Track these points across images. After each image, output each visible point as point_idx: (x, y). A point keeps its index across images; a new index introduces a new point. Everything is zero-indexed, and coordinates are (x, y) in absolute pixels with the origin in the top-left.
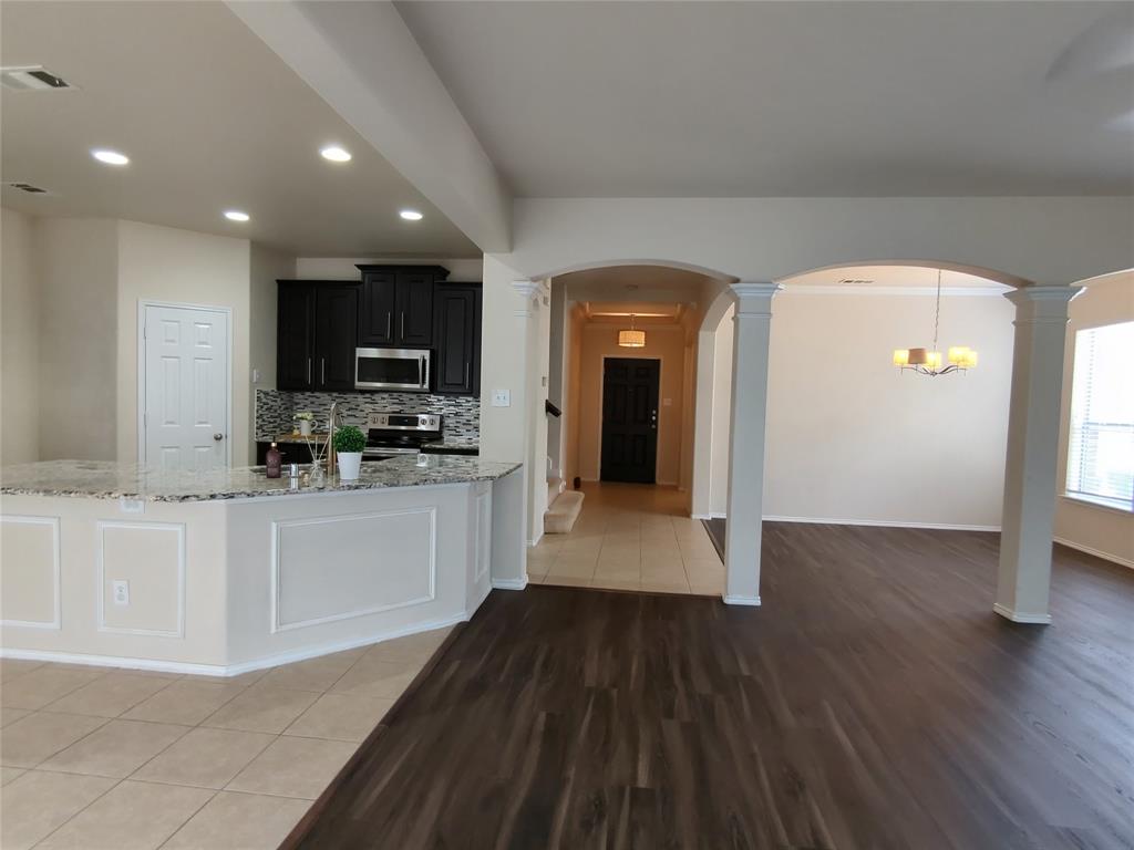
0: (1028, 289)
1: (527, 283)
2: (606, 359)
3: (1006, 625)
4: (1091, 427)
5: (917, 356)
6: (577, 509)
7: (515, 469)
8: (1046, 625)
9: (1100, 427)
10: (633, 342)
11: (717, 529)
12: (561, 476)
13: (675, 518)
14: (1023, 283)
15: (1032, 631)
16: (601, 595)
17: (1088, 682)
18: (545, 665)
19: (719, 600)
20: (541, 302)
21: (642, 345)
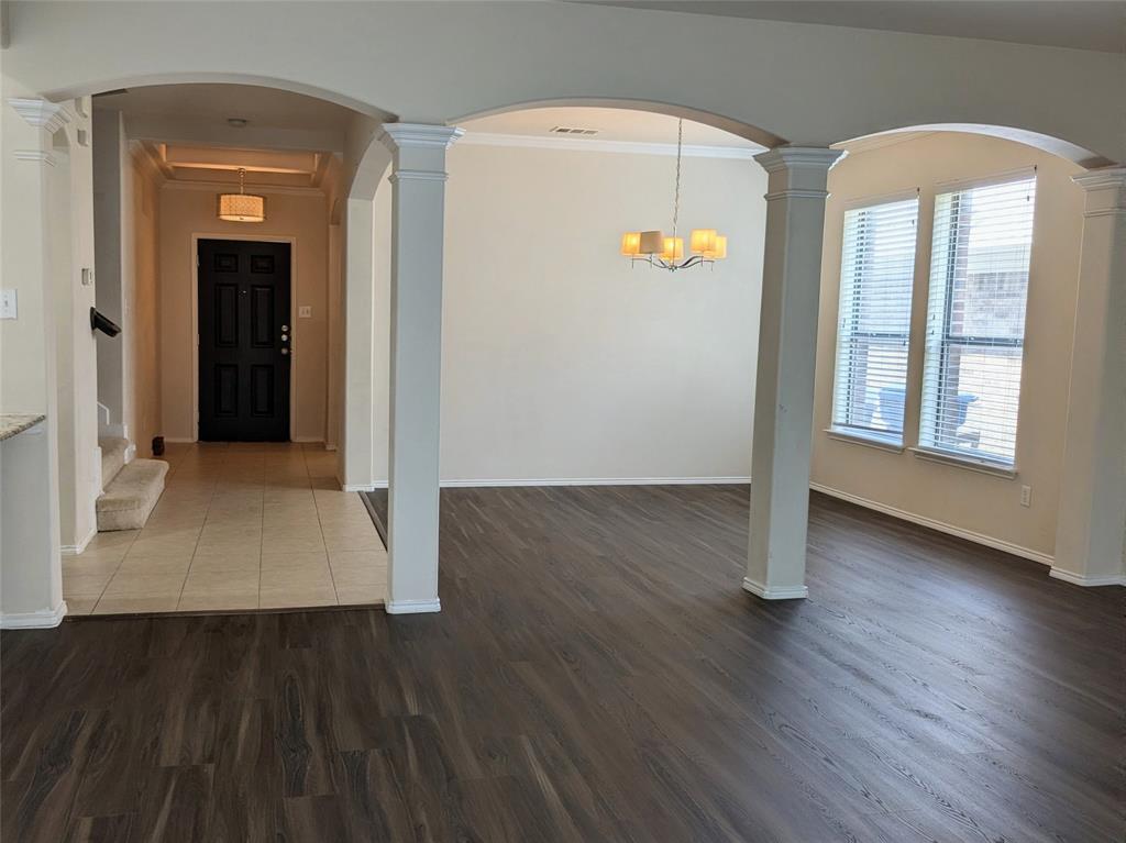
0: (782, 150)
1: (39, 104)
2: (200, 241)
3: (757, 604)
4: (860, 339)
5: (650, 241)
6: (156, 488)
7: (31, 425)
8: (802, 599)
9: (869, 339)
10: (243, 214)
11: (378, 503)
12: (126, 436)
13: (319, 493)
14: (777, 142)
15: (785, 608)
16: (193, 621)
17: (843, 665)
18: (93, 743)
19: (380, 608)
20: (72, 137)
21: (261, 219)
